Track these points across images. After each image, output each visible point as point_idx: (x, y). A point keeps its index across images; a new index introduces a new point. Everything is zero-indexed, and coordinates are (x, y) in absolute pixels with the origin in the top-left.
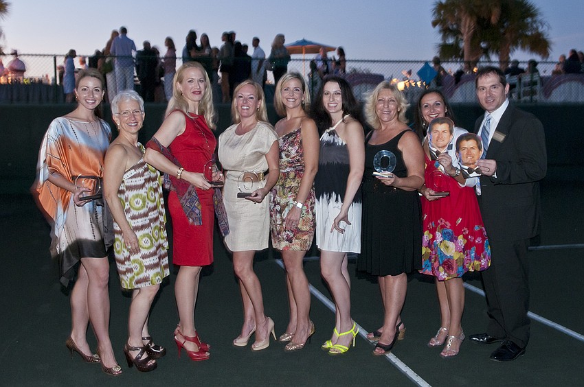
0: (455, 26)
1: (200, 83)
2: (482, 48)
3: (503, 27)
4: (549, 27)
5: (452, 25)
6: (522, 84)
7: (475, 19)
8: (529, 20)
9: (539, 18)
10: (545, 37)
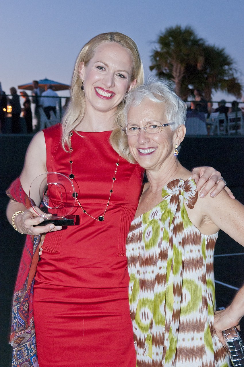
0: (168, 71)
1: (117, 79)
2: (190, 90)
3: (206, 73)
4: (241, 73)
5: (166, 70)
6: (229, 121)
7: (184, 65)
8: (226, 67)
9: (234, 66)
10: (239, 81)
